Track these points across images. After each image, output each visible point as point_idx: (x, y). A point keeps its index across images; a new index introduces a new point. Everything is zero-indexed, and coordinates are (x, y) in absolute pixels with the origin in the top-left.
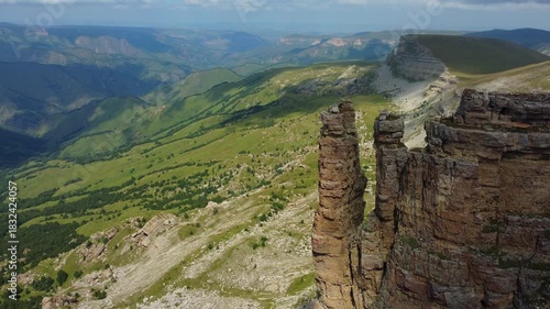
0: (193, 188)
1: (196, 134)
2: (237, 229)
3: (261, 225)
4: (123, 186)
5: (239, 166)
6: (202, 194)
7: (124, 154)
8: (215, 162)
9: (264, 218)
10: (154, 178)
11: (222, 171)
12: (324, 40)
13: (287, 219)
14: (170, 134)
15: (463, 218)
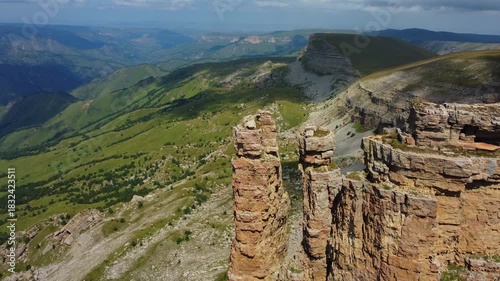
0: (120, 180)
1: (123, 128)
2: (161, 223)
3: (185, 218)
4: (50, 180)
5: (164, 158)
6: (129, 186)
7: (51, 148)
8: (142, 154)
9: (187, 211)
10: (81, 171)
11: (148, 163)
12: (242, 38)
13: (210, 211)
14: (98, 128)
15: (416, 265)
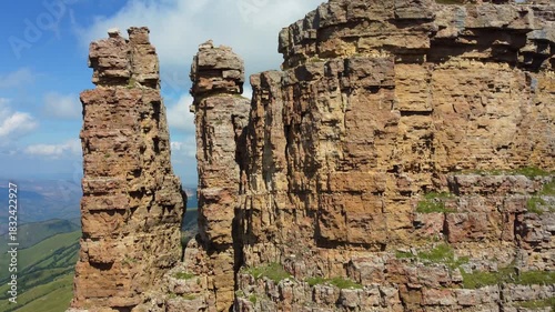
15: (375, 179)
